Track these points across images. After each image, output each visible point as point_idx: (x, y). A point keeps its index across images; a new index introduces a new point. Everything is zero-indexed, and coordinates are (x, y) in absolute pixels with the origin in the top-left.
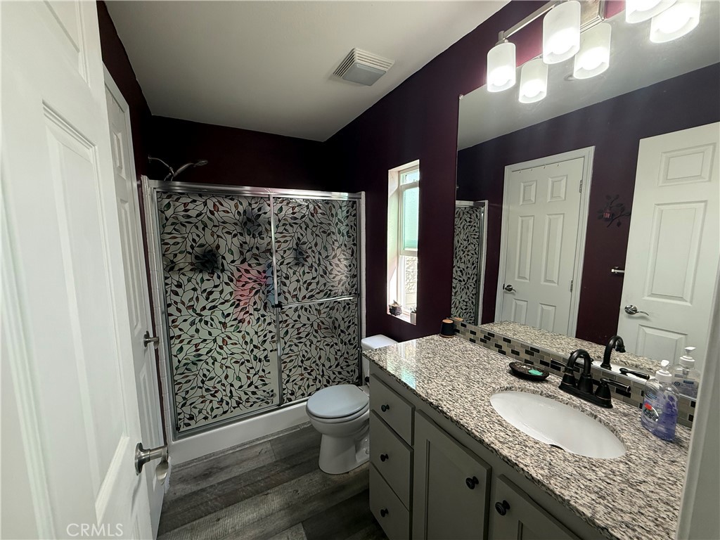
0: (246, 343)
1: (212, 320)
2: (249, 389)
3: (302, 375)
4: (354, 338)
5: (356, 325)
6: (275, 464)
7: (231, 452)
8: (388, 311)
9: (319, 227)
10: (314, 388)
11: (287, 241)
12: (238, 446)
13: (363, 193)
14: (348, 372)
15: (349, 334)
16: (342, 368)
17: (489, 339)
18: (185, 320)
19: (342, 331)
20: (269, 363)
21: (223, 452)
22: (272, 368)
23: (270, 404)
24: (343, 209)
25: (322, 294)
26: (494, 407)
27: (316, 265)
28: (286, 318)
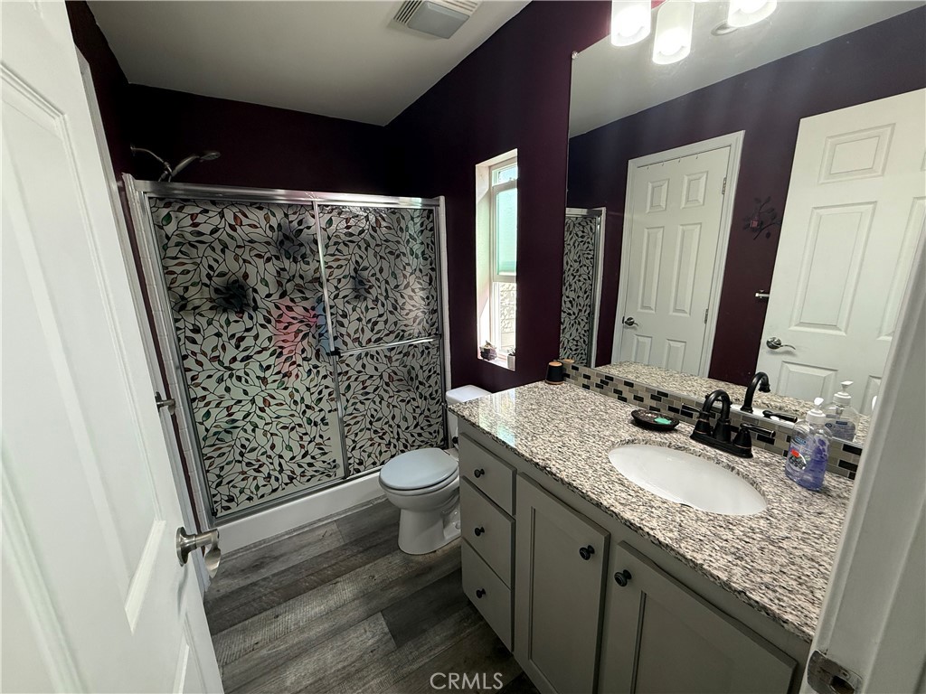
0: (296, 403)
1: (248, 375)
2: (304, 460)
3: (371, 439)
4: (437, 391)
5: (438, 374)
6: (344, 548)
7: (287, 537)
8: (479, 354)
9: (384, 246)
10: (389, 454)
11: (342, 266)
12: (295, 530)
13: (442, 199)
14: (430, 433)
15: (430, 386)
16: (422, 428)
17: (607, 384)
18: (210, 377)
19: (421, 383)
20: (327, 427)
21: (277, 537)
22: (332, 432)
23: (333, 478)
24: (417, 220)
25: (393, 336)
26: (613, 464)
27: (382, 299)
28: (345, 369)
